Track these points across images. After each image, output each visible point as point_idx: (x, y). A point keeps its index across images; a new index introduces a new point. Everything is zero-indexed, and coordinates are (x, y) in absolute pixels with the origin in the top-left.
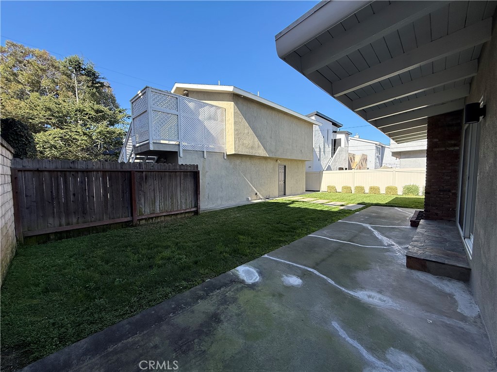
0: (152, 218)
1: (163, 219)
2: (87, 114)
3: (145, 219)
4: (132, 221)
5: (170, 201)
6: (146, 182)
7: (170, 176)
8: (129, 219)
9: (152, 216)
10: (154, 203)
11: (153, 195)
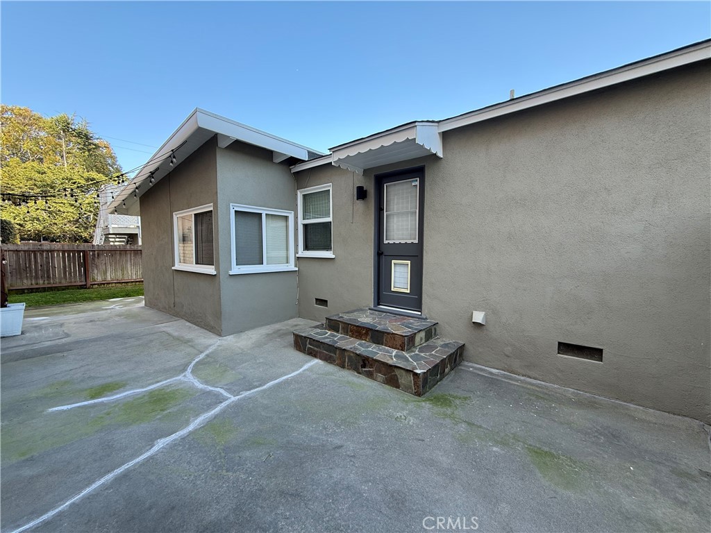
0: (104, 284)
1: (114, 285)
2: (74, 183)
3: (98, 284)
4: (86, 285)
5: (120, 272)
6: (98, 258)
7: (120, 254)
8: (84, 283)
9: (104, 282)
10: (105, 273)
11: (104, 267)
